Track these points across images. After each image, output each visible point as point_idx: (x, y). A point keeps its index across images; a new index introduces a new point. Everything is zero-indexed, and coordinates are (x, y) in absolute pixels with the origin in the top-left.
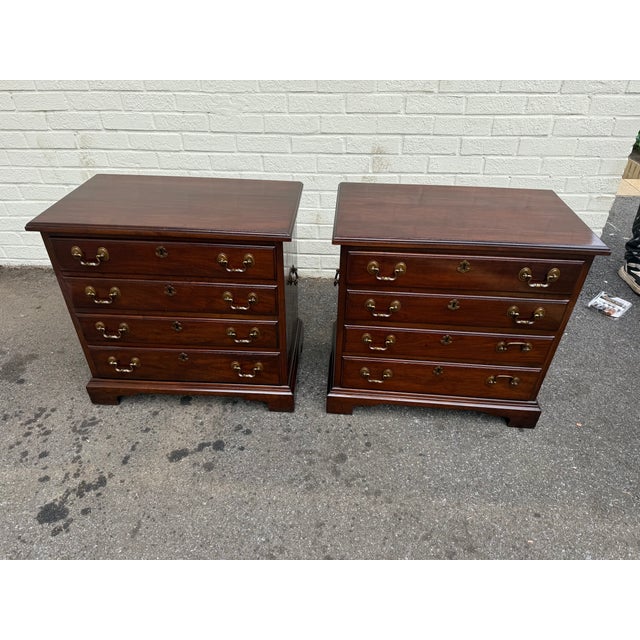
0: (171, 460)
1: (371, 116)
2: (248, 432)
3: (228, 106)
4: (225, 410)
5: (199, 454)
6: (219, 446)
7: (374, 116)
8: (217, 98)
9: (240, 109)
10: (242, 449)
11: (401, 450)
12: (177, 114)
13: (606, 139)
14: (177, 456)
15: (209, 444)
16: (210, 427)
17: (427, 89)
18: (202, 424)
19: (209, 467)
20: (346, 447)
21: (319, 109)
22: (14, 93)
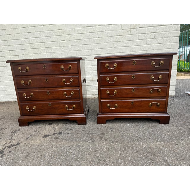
0: (43, 137)
1: (105, 49)
2: (71, 130)
3: (67, 50)
4: (63, 125)
5: (53, 136)
6: (60, 133)
7: (106, 49)
8: (64, 48)
9: (70, 50)
10: (68, 134)
11: (124, 131)
12: (53, 53)
13: (170, 49)
14: (45, 136)
15: (57, 133)
16: (58, 129)
17: (119, 41)
18: (55, 129)
19: (56, 138)
20: (105, 131)
21: (91, 49)
22: (11, 51)
